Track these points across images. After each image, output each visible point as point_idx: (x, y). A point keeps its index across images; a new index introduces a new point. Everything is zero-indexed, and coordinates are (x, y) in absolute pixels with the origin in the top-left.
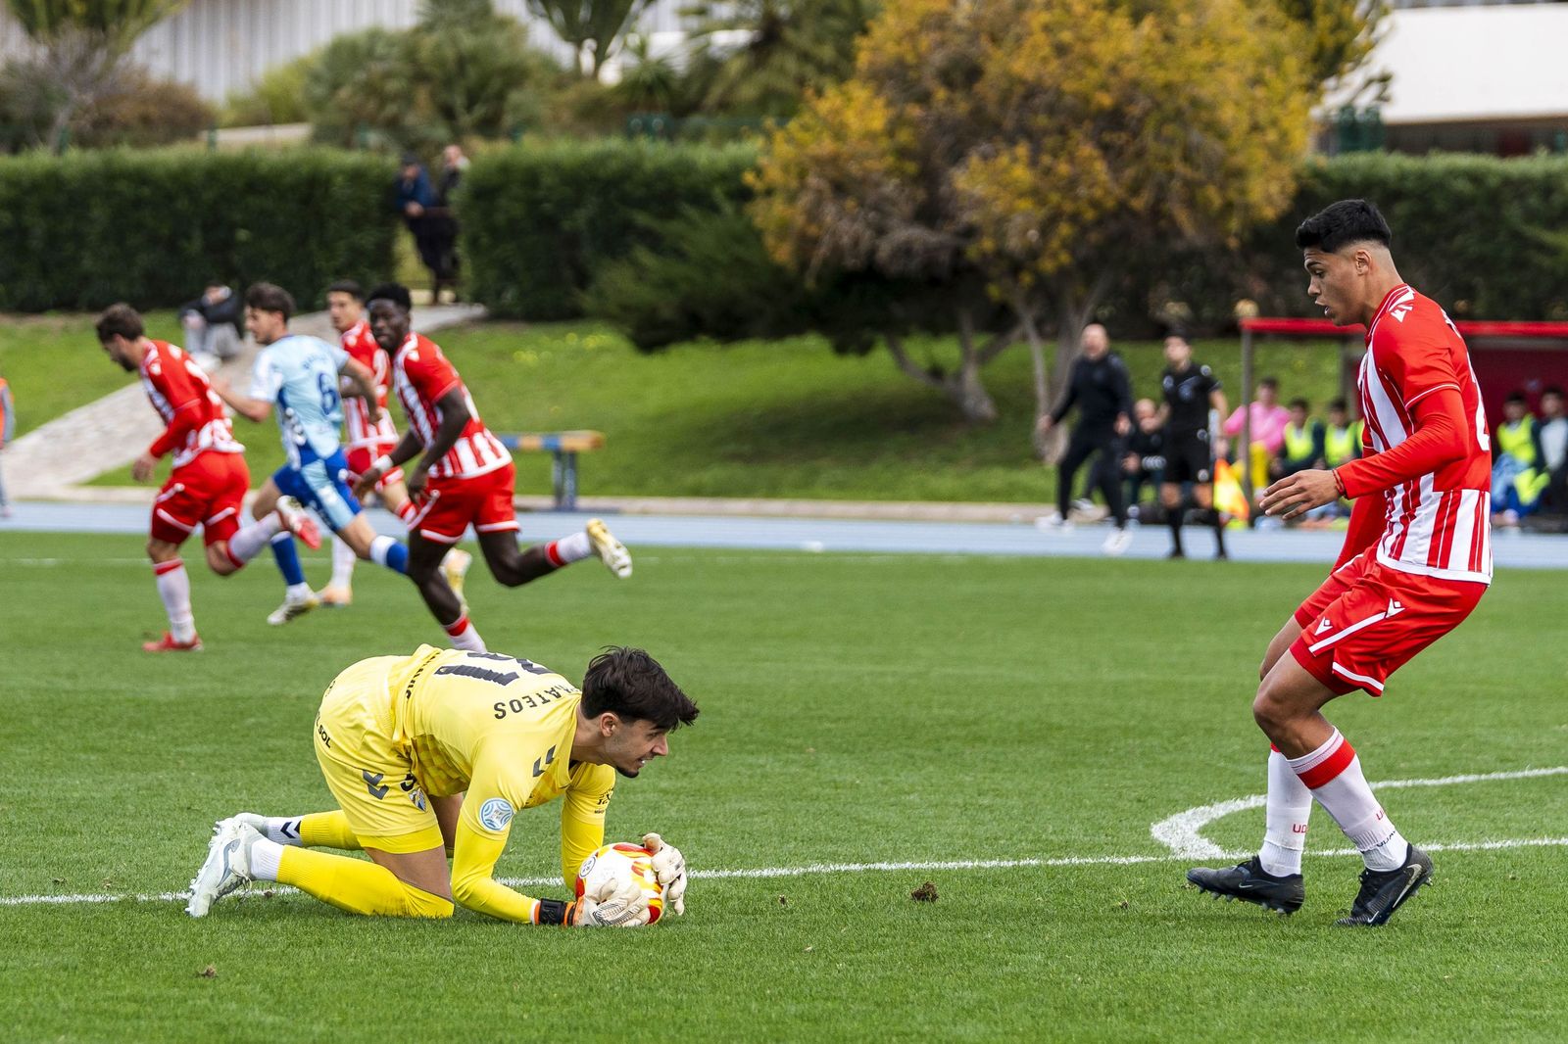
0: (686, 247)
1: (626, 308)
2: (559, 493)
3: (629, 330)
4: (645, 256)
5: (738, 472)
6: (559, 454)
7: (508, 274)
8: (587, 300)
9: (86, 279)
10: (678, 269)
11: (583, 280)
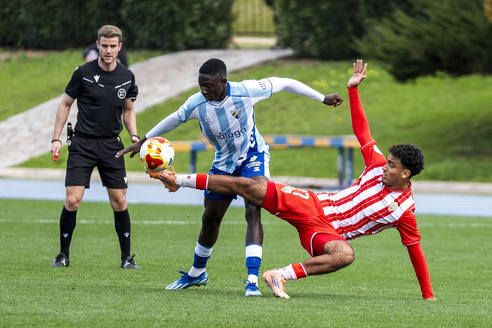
0: (428, 12)
1: (387, 52)
2: (341, 176)
3: (390, 67)
4: (401, 16)
5: (463, 163)
6: (342, 150)
7: (308, 27)
8: (362, 46)
9: (22, 26)
10: (423, 27)
11: (360, 32)
